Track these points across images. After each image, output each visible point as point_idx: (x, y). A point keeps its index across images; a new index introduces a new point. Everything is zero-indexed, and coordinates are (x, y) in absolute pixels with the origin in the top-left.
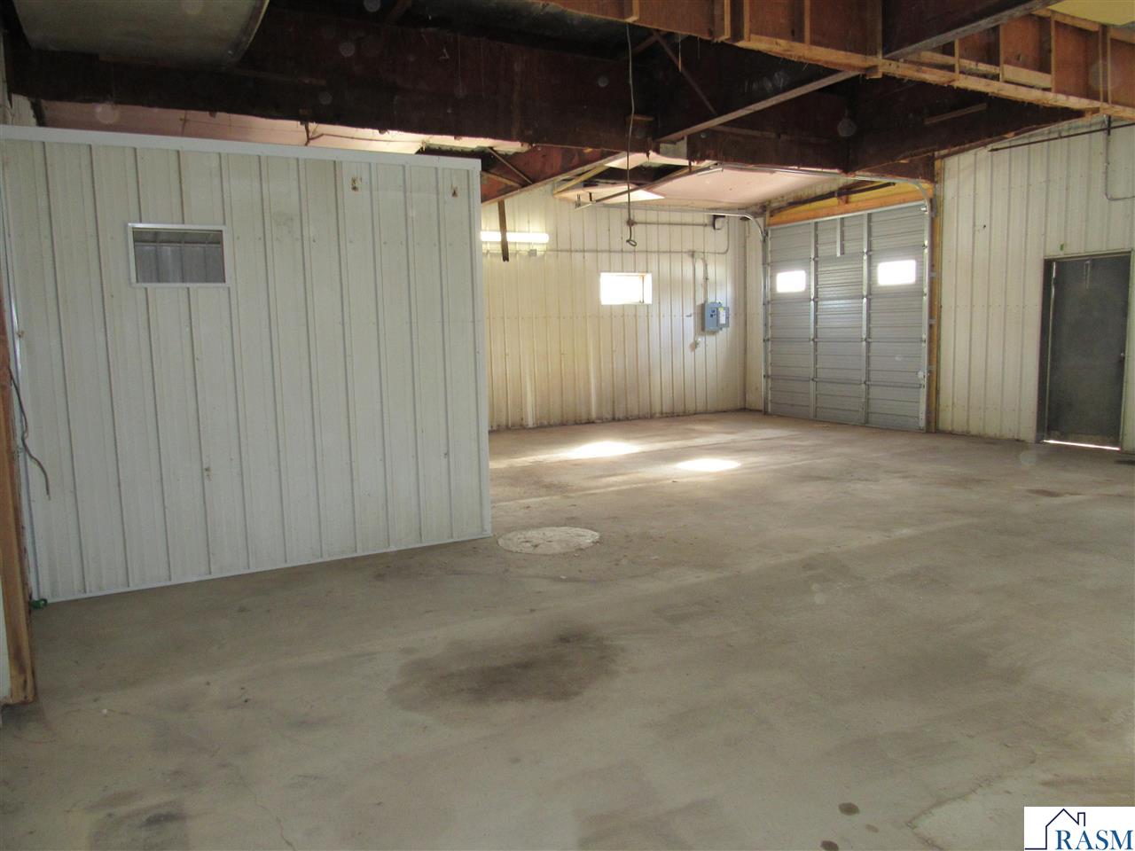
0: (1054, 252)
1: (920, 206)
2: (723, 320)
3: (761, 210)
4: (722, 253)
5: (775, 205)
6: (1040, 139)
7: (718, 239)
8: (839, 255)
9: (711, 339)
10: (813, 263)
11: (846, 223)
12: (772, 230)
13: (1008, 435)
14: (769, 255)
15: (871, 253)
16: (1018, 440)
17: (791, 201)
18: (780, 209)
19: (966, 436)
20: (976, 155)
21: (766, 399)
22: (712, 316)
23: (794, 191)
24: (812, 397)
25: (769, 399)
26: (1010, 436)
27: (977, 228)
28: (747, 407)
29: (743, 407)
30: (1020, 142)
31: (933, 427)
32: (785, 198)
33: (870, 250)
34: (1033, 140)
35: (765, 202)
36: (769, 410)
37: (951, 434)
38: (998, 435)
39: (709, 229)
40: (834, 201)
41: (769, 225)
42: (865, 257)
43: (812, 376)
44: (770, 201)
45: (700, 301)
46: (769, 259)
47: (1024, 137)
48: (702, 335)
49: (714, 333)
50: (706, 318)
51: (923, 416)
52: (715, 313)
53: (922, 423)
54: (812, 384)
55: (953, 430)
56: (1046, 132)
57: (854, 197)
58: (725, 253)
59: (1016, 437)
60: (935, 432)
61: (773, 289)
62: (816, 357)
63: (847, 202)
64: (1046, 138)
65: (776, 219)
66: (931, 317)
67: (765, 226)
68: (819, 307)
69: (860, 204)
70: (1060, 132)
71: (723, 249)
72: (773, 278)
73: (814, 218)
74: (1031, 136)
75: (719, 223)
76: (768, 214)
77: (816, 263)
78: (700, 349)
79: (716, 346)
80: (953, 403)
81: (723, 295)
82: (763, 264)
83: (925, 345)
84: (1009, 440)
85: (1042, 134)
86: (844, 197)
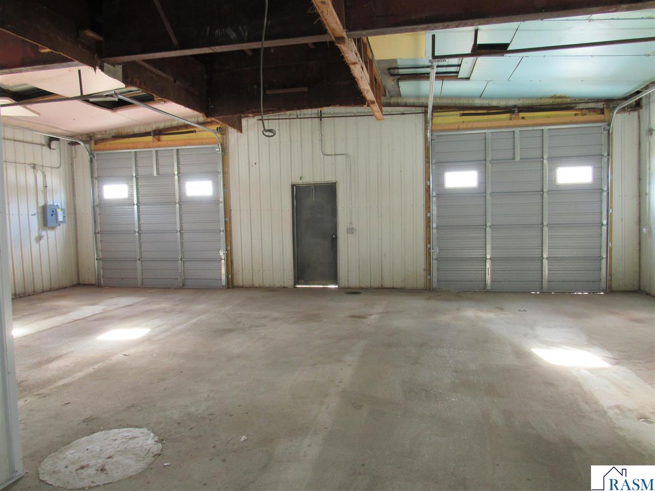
0: (297, 181)
1: (215, 147)
2: (61, 218)
3: (88, 139)
4: (56, 168)
5: (99, 136)
6: (284, 117)
7: (52, 157)
8: (155, 174)
9: (51, 233)
10: (134, 179)
11: (160, 154)
12: (97, 154)
13: (277, 284)
14: (96, 172)
15: (179, 175)
16: (284, 287)
17: (114, 135)
18: (103, 140)
19: (252, 288)
20: (247, 121)
21: (99, 275)
22: (52, 215)
23: (117, 129)
24: (139, 271)
25: (102, 275)
26: (279, 285)
27: (251, 164)
28: (81, 283)
29: (78, 283)
30: (274, 118)
31: (231, 285)
32: (108, 132)
33: (178, 173)
34: (280, 117)
35: (91, 133)
36: (102, 284)
37: (242, 287)
38: (272, 286)
39: (46, 148)
40: (150, 138)
41: (94, 150)
42: (176, 177)
43: (138, 258)
44: (94, 133)
45: (41, 204)
46: (96, 175)
47: (275, 115)
48: (45, 230)
49: (53, 228)
50: (47, 216)
51: (224, 277)
52: (54, 213)
53: (224, 282)
54: (139, 263)
55: (243, 285)
56: (288, 114)
57: (164, 138)
58: (59, 167)
59: (282, 286)
60: (232, 288)
61: (100, 196)
62: (140, 243)
63: (159, 140)
64: (287, 117)
65: (100, 146)
66: (225, 217)
67: (91, 150)
68: (141, 209)
69: (169, 143)
70: (297, 115)
71: (58, 165)
72: (100, 188)
73: (134, 148)
74: (279, 115)
75: (54, 144)
76: (93, 142)
77: (137, 179)
78: (43, 241)
79: (55, 237)
80: (242, 269)
81: (58, 199)
82: (92, 178)
83: (223, 234)
84: (278, 287)
85: (286, 115)
86: (157, 137)
